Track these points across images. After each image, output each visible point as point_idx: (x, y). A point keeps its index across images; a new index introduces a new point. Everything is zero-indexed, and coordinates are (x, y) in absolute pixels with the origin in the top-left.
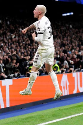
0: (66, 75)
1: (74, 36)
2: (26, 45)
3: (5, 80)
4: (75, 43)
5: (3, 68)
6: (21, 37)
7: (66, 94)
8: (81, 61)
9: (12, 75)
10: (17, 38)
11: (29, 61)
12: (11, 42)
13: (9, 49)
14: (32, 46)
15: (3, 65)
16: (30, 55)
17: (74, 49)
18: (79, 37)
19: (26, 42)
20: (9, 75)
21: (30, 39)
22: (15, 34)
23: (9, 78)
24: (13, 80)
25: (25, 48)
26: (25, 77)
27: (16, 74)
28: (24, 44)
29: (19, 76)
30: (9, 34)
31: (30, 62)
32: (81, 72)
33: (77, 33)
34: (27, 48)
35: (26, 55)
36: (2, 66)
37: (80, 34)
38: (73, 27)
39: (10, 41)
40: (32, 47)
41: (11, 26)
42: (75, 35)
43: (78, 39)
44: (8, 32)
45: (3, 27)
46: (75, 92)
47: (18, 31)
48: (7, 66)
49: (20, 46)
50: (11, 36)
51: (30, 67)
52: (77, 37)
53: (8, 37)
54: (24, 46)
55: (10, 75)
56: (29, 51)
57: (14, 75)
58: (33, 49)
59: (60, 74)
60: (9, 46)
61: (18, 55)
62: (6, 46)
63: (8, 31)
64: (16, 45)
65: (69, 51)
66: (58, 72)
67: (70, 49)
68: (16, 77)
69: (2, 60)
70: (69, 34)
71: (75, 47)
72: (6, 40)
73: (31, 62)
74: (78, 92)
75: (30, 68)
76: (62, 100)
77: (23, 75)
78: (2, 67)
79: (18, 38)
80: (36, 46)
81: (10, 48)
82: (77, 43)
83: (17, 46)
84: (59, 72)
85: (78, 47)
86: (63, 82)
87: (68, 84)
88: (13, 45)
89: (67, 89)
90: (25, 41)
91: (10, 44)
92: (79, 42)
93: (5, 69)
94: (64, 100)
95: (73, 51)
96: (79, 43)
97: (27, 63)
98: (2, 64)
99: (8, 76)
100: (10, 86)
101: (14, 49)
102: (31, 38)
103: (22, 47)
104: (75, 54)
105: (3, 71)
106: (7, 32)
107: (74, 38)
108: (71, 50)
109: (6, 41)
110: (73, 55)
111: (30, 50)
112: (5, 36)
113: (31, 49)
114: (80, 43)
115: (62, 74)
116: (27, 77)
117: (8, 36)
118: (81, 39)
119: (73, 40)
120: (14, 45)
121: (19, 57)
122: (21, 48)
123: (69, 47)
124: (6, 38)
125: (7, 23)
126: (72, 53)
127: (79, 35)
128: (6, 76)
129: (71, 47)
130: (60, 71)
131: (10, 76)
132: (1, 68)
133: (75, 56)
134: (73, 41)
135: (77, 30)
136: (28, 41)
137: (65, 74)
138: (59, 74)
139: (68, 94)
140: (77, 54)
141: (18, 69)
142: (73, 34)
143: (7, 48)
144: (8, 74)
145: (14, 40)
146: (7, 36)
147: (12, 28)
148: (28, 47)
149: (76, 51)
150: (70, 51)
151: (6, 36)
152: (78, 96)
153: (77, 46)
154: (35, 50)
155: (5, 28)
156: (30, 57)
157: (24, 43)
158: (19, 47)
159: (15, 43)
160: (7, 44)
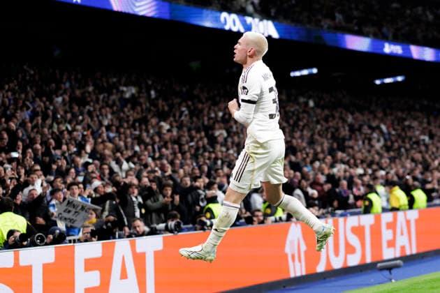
0: (299, 226)
1: (319, 127)
2: (197, 149)
3: (145, 237)
4: (322, 144)
5: (140, 206)
6: (185, 129)
7: (298, 274)
8: (337, 190)
9: (162, 226)
10: (175, 132)
11: (204, 191)
12: (159, 142)
13: (154, 159)
14: (214, 152)
15: (140, 200)
16: (209, 175)
17: (319, 160)
18: (333, 130)
19: (197, 142)
20: (154, 225)
21: (207, 135)
22: (169, 122)
23: (153, 232)
24: (164, 237)
25: (195, 157)
26: (196, 230)
27: (172, 224)
28: (192, 147)
29: (178, 228)
30: (154, 121)
31: (207, 192)
32: (335, 218)
33: (326, 120)
34: (200, 156)
35: (198, 175)
36: (137, 203)
37: (335, 122)
38: (317, 105)
39: (157, 139)
40: (213, 156)
41: (160, 102)
42: (322, 126)
43: (329, 136)
44: (152, 117)
45: (140, 104)
46: (321, 268)
47: (178, 114)
48: (149, 202)
49: (183, 153)
50: (161, 127)
51: (207, 204)
52: (327, 129)
53: (152, 131)
54: (193, 151)
55: (158, 224)
56: (206, 164)
57: (167, 227)
58: (216, 159)
59: (284, 223)
60: (154, 151)
61: (176, 176)
62: (146, 153)
63: (152, 114)
64: (173, 149)
65: (306, 166)
66: (278, 219)
67: (308, 160)
68: (171, 231)
69: (137, 188)
70: (308, 121)
71: (321, 156)
72: (148, 136)
73: (210, 193)
74: (330, 269)
75: (207, 207)
76: (287, 288)
77: (190, 226)
78: (136, 205)
79: (178, 132)
80: (222, 152)
81: (157, 155)
82: (326, 145)
83: (174, 153)
84: (280, 218)
85: (330, 154)
86: (292, 243)
87: (303, 248)
88: (164, 150)
89: (300, 261)
90: (195, 140)
91: (156, 147)
92: (330, 141)
93: (143, 211)
94: (293, 287)
95: (317, 164)
96: (332, 144)
97: (199, 195)
98: (136, 197)
99: (152, 229)
100: (156, 253)
101: (167, 160)
102: (210, 132)
103: (188, 155)
104: (323, 174)
105: (138, 214)
106: (149, 117)
107: (319, 132)
108: (312, 162)
109: (148, 140)
110: (316, 174)
111: (208, 161)
112: (144, 127)
113: (209, 159)
114: (335, 145)
115: (289, 223)
116: (201, 230)
117: (153, 127)
118: (336, 134)
119: (317, 137)
120: (167, 148)
121: (179, 180)
122: (184, 158)
123: (307, 154)
124: (147, 131)
125: (149, 95)
126: (314, 169)
127: (331, 124)
128: (147, 229)
129: (311, 155)
130: (284, 217)
131: (155, 228)
132: (134, 207)
133: (322, 179)
134: (317, 140)
135: (326, 112)
136: (201, 139)
137: (296, 223)
138: (281, 223)
139: (304, 273)
140: (326, 172)
141: (175, 212)
142: (318, 122)
143: (150, 156)
144: (152, 224)
145: (167, 137)
146: (150, 127)
147: (163, 106)
148: (202, 155)
149: (324, 166)
150: (309, 165)
151: (147, 126)
152: (328, 279)
153: (326, 152)
154: (219, 162)
155: (144, 106)
156: (207, 180)
157: (192, 144)
158: (179, 155)
159: (169, 145)
160: (150, 147)
